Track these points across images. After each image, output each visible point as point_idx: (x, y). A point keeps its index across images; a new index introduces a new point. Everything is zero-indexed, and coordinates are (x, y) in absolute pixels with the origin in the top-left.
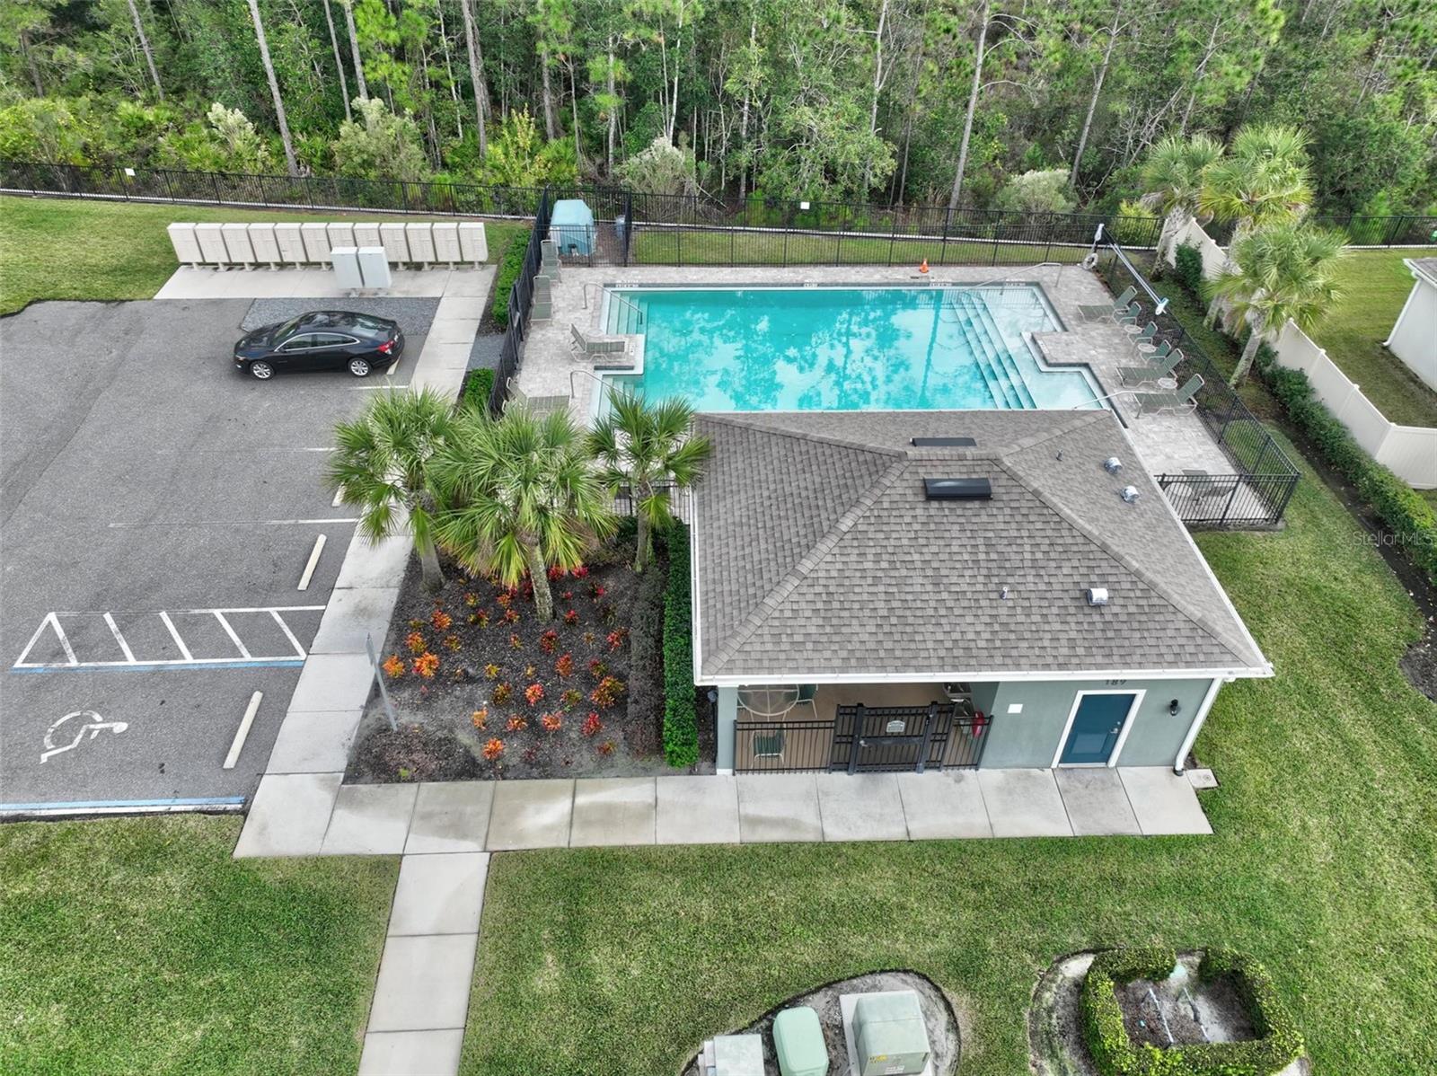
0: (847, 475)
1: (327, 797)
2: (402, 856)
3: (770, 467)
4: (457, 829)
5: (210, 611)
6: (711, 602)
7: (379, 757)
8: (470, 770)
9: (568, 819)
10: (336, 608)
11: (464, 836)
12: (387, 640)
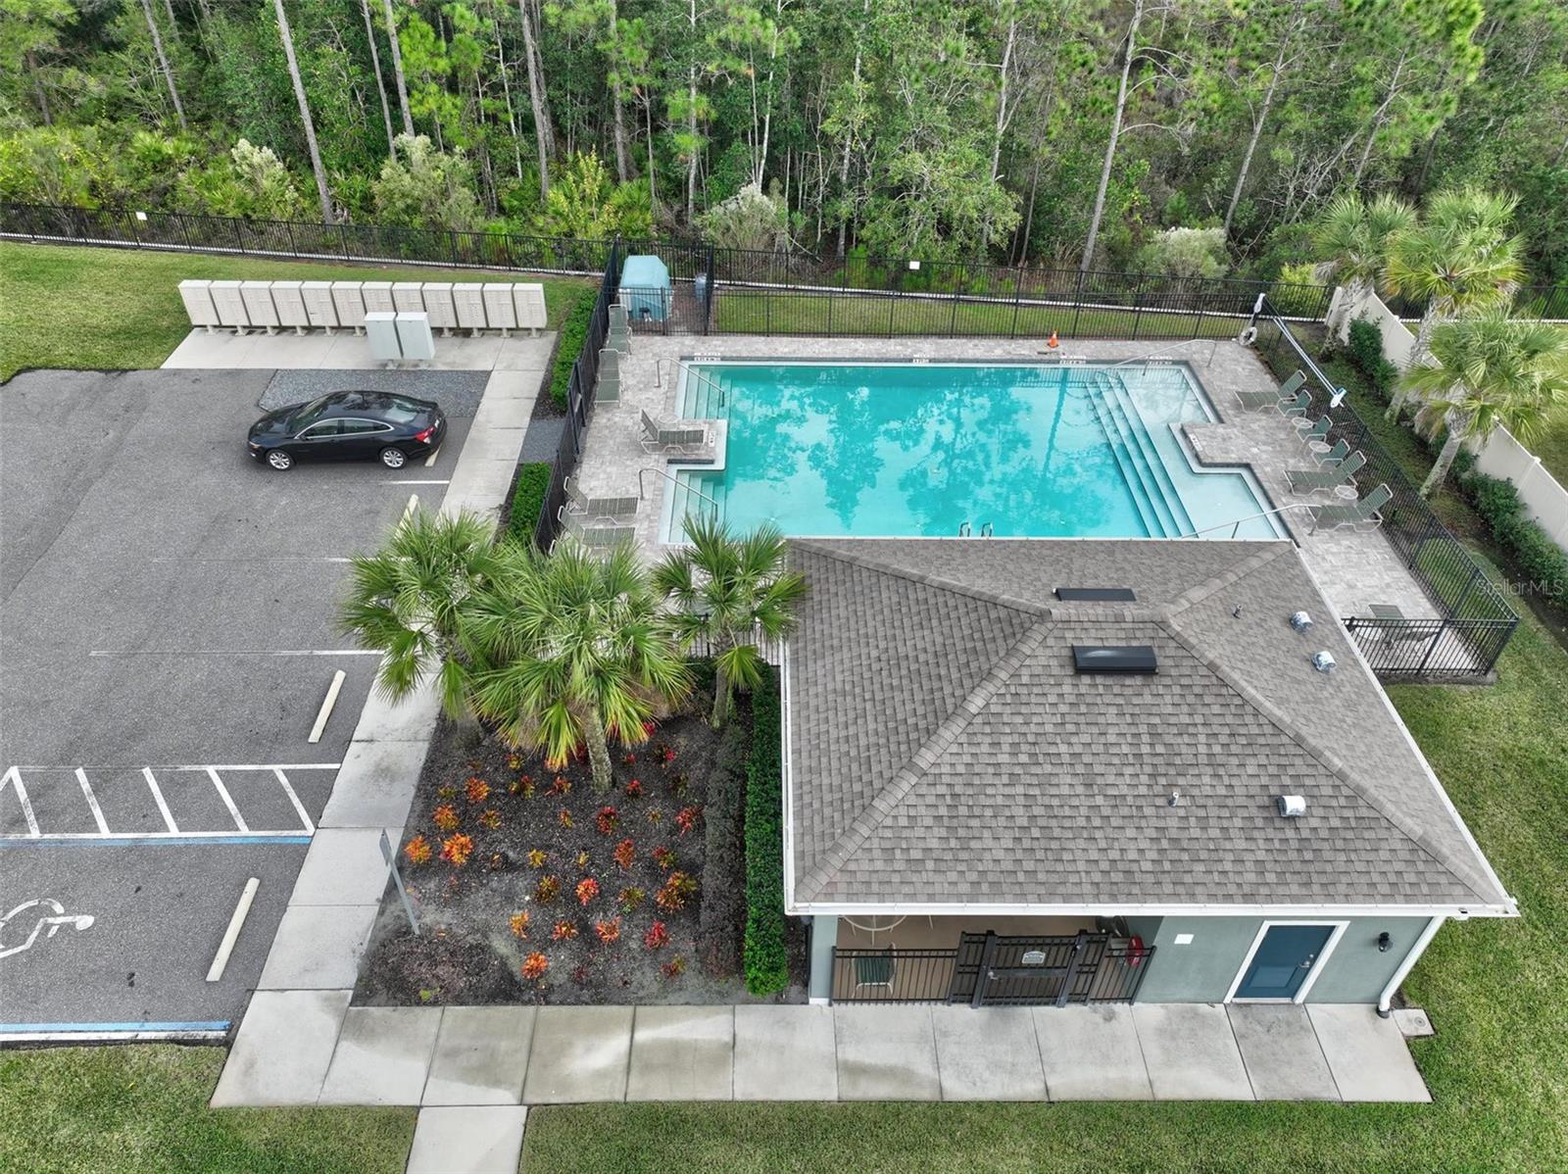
0: (977, 636)
1: (330, 1024)
2: (418, 1108)
3: (879, 618)
4: (487, 1072)
5: (203, 768)
6: (807, 799)
7: (396, 969)
8: (507, 990)
9: (625, 1061)
10: (353, 766)
11: (496, 1082)
12: (412, 811)
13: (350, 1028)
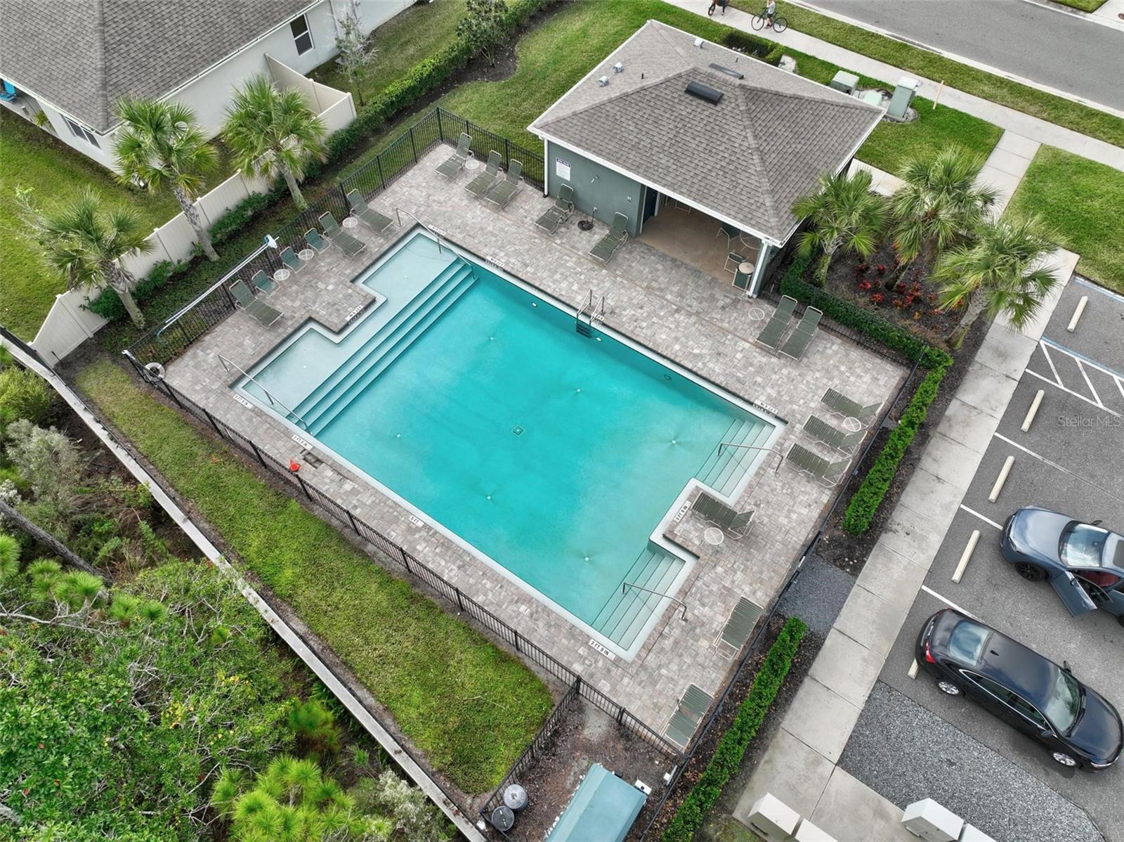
0: (765, 109)
3: (785, 156)
6: (858, 131)
10: (1018, 367)
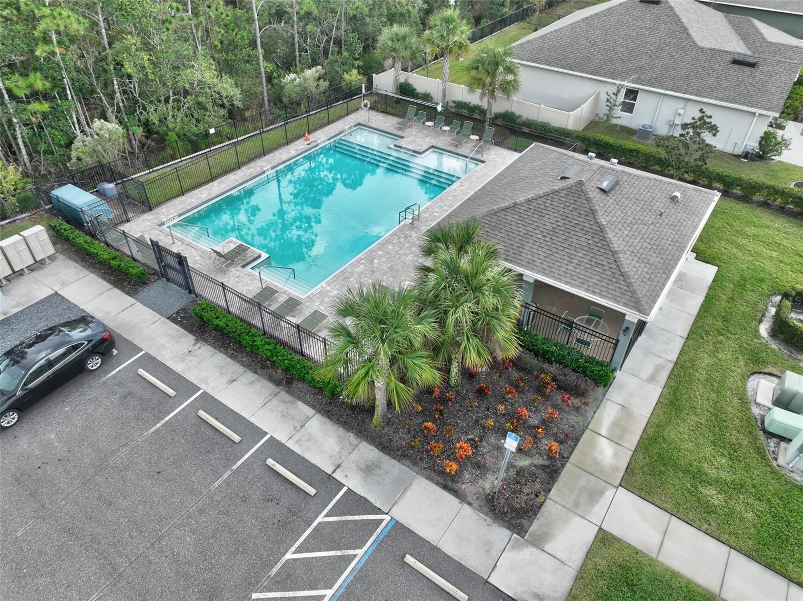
0: (567, 204)
3: (520, 226)
9: (614, 444)
10: (351, 481)
11: (602, 493)
12: (407, 466)
13: (538, 543)
